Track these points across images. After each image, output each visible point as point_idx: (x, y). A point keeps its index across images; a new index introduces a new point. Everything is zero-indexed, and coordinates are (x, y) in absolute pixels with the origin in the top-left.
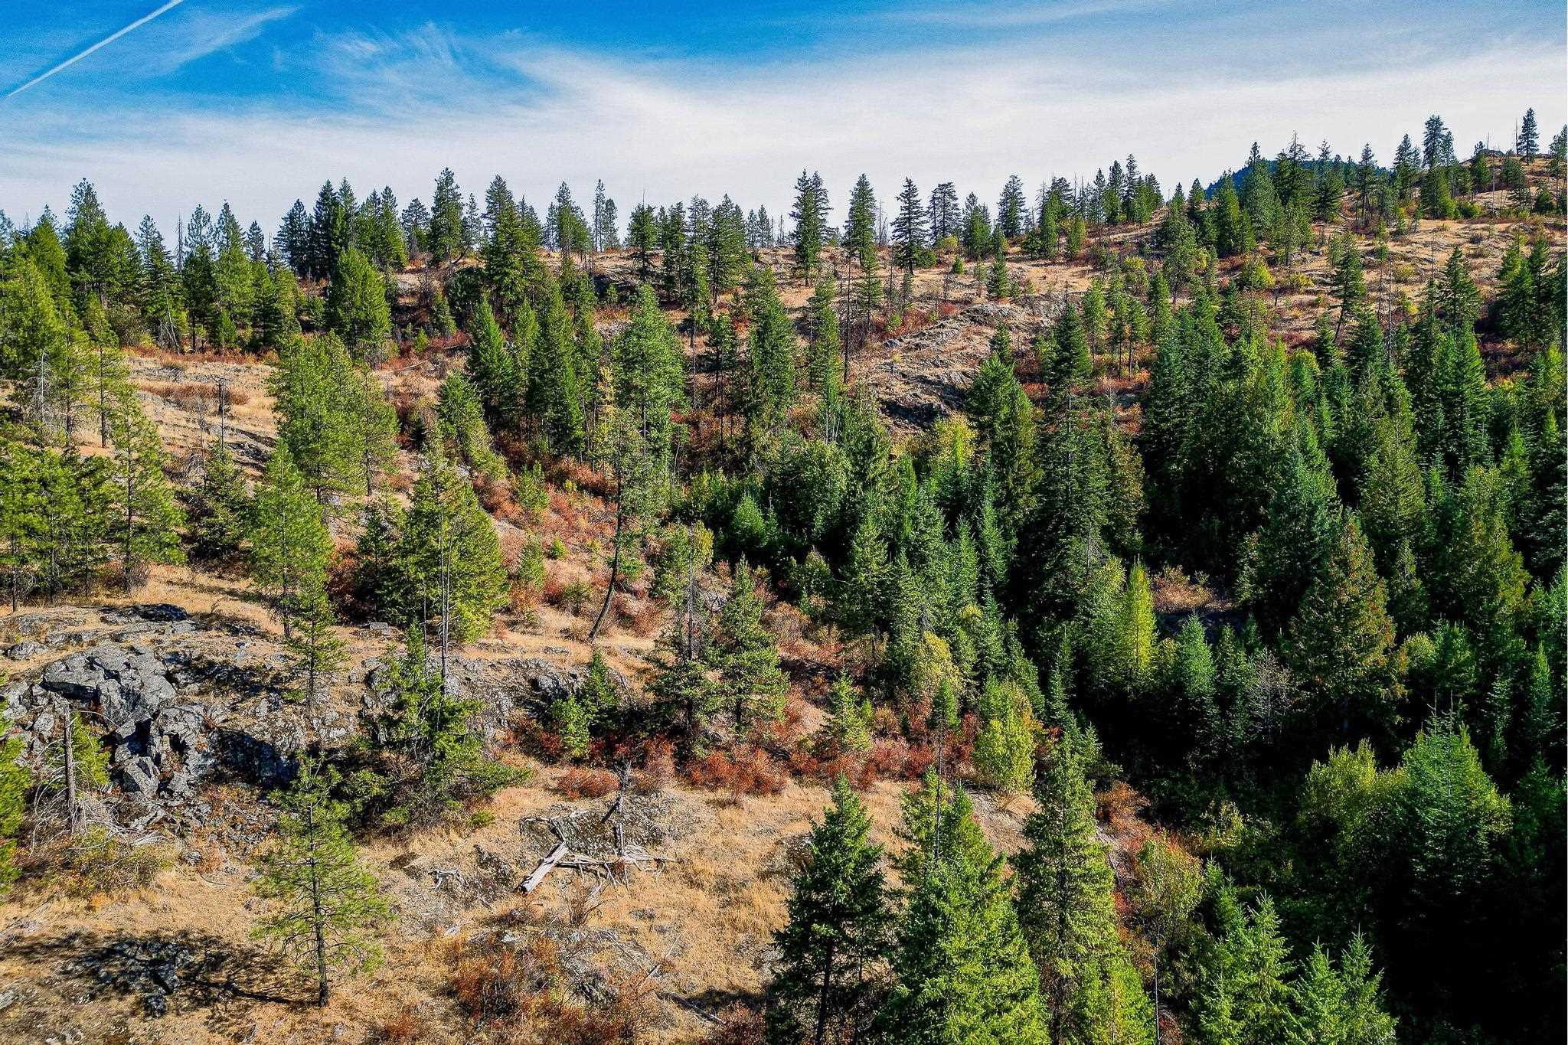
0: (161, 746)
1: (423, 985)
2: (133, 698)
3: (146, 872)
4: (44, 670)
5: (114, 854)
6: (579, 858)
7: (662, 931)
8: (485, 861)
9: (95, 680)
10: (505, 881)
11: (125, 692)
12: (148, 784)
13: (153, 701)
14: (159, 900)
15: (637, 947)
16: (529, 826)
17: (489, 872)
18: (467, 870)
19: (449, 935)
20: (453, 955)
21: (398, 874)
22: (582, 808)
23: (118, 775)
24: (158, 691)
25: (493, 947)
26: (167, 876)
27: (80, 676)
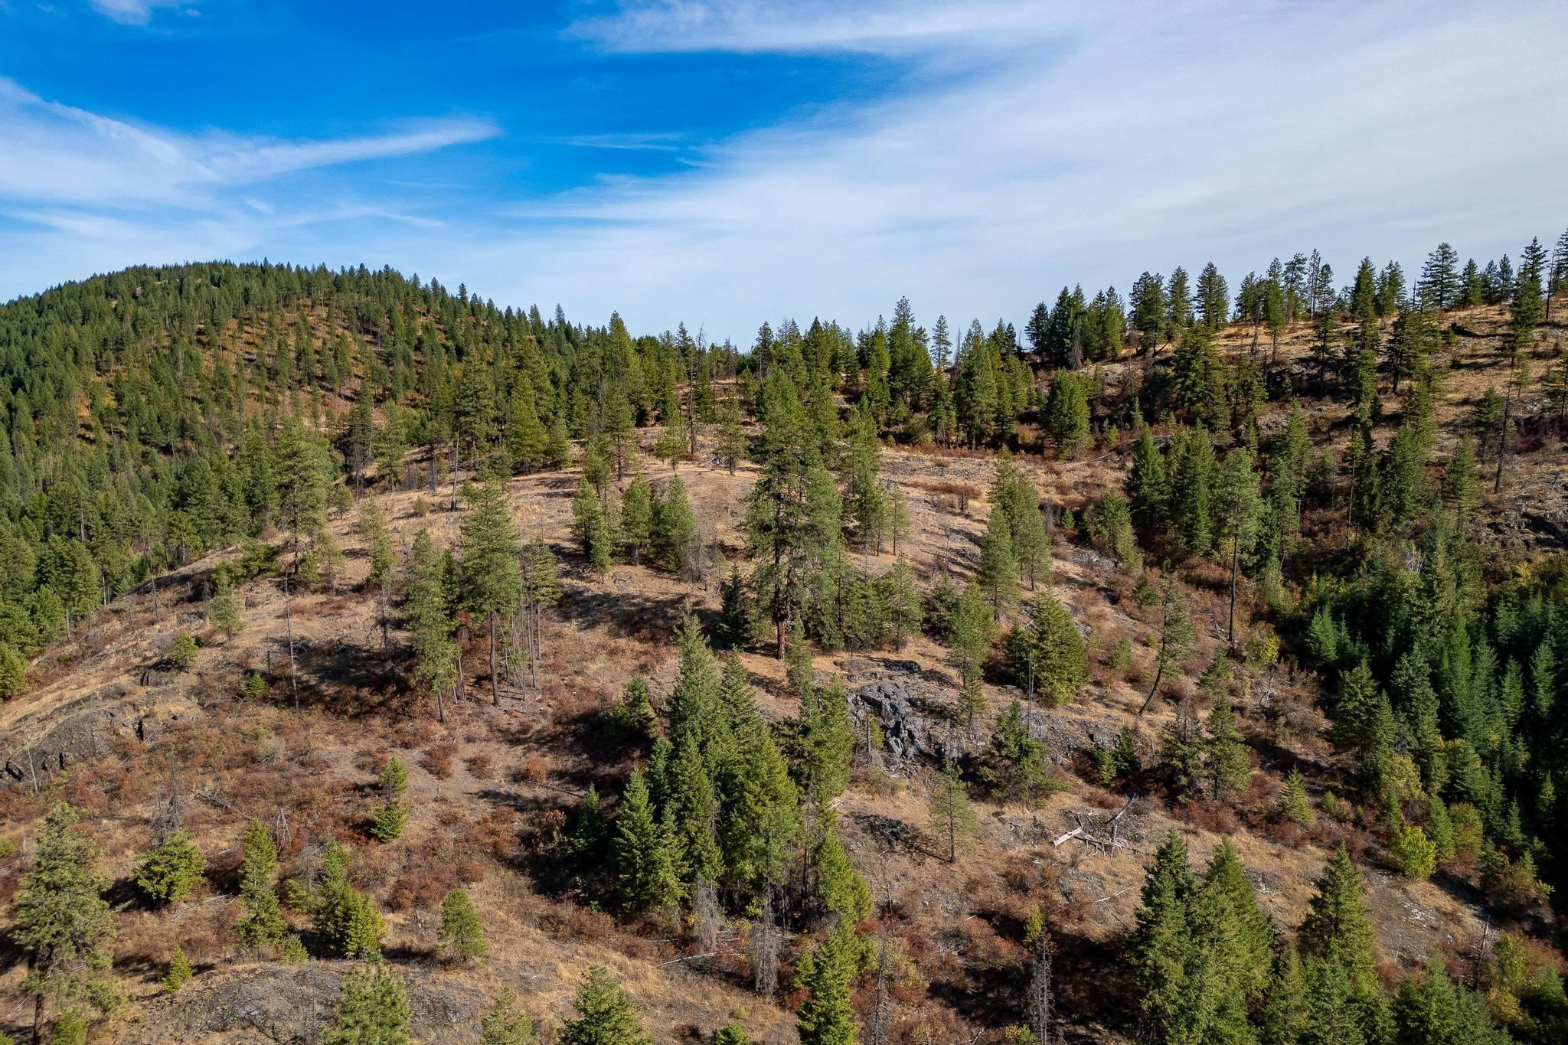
0: (904, 734)
1: (995, 869)
2: (895, 709)
3: (894, 790)
4: (862, 689)
5: (883, 779)
6: (1088, 837)
7: (1119, 883)
8: (1036, 824)
9: (881, 698)
10: (1046, 837)
11: (892, 706)
12: (898, 750)
13: (903, 712)
14: (897, 803)
15: (1102, 886)
16: (1065, 814)
17: (1038, 830)
18: (1025, 827)
19: (1011, 852)
20: (1010, 860)
21: (995, 820)
22: (1097, 812)
23: (886, 743)
24: (905, 709)
25: (1029, 863)
26: (902, 794)
27: (874, 695)
